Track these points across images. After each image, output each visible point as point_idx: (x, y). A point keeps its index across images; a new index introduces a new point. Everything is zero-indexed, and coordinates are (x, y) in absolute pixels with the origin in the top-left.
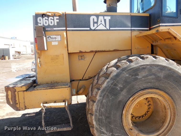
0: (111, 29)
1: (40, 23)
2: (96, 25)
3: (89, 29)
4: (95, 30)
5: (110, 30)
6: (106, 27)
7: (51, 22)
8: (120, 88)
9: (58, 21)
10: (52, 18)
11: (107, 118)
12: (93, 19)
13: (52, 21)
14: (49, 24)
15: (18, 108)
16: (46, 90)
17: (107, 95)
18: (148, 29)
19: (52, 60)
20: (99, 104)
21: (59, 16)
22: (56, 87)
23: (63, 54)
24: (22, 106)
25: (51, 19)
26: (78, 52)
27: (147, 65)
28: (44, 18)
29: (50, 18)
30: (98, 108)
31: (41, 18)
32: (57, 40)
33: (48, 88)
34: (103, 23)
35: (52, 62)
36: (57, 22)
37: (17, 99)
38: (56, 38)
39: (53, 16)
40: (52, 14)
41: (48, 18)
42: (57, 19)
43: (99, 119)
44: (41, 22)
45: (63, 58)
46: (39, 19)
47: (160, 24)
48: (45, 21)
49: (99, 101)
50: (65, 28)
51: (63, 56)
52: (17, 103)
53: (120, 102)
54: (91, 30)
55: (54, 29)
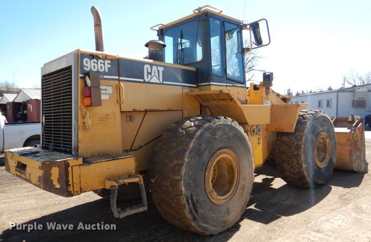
0: (164, 82)
1: (87, 67)
2: (149, 76)
3: (142, 80)
4: (148, 83)
5: (163, 84)
6: (159, 80)
7: (101, 67)
8: (204, 148)
9: (109, 66)
10: (103, 62)
11: (195, 180)
12: (147, 68)
13: (103, 65)
14: (98, 69)
15: (71, 192)
16: (109, 162)
17: (194, 156)
18: (195, 86)
19: (101, 121)
20: (188, 167)
21: (111, 60)
22: (119, 158)
23: (114, 113)
24: (77, 188)
25: (101, 63)
26: (132, 110)
27: (221, 125)
28: (92, 61)
29: (100, 61)
30: (187, 172)
31: (88, 60)
32: (107, 92)
33: (109, 159)
34: (157, 74)
35: (100, 124)
36: (108, 68)
37: (70, 178)
38: (106, 90)
39: (104, 60)
40: (103, 57)
41: (98, 61)
42: (108, 64)
43: (188, 183)
44: (88, 65)
45: (115, 118)
46: (85, 60)
47: (211, 83)
48: (93, 64)
49: (187, 163)
50: (117, 77)
51: (115, 116)
52: (70, 185)
53: (204, 162)
54: (145, 82)
55: (105, 77)
